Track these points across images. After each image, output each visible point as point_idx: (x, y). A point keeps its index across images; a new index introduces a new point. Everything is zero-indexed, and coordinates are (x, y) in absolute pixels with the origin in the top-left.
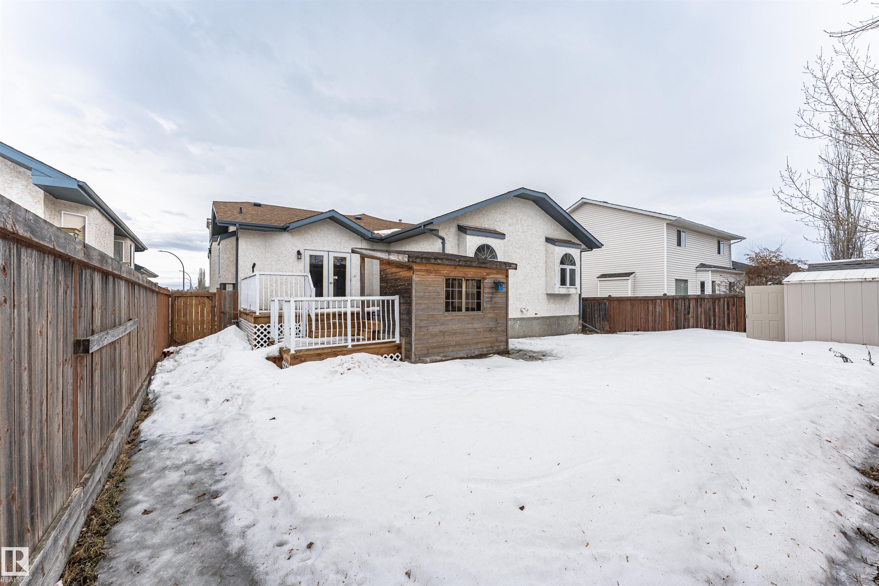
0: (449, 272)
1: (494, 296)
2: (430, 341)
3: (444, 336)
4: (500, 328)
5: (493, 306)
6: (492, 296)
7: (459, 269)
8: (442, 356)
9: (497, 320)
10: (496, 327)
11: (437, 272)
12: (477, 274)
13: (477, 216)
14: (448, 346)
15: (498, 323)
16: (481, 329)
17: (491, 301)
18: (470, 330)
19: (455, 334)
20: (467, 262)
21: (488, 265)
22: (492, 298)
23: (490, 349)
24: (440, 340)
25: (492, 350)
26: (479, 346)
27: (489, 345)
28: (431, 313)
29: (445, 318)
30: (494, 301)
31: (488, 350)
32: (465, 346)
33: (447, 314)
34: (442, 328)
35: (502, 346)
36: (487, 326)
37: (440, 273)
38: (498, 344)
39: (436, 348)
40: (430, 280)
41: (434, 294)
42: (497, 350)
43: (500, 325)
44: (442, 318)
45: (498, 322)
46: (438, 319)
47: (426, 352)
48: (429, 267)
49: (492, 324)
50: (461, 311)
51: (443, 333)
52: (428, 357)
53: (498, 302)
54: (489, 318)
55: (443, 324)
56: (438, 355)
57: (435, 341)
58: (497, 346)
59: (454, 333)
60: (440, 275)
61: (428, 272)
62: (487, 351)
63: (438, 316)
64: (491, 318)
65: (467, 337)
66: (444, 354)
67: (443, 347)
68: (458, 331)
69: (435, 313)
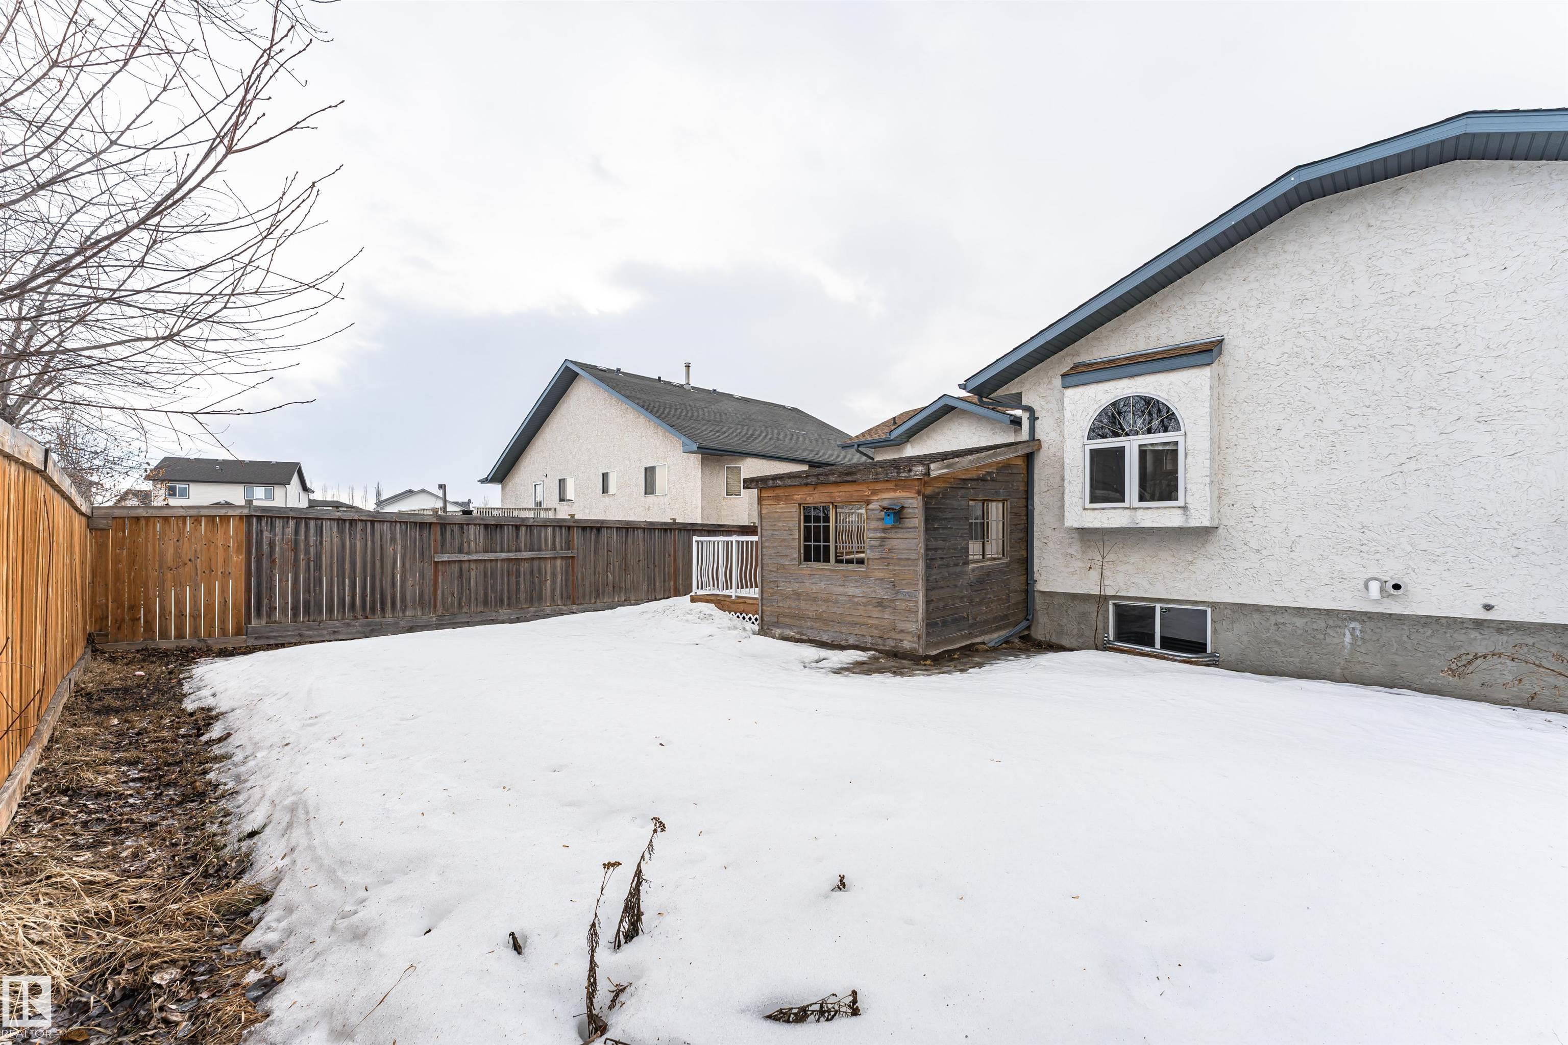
0: (805, 496)
1: (890, 535)
2: (781, 605)
3: (799, 599)
4: (903, 603)
5: (885, 555)
6: (883, 535)
7: (821, 489)
8: (796, 631)
9: (894, 586)
10: (894, 601)
11: (788, 499)
12: (851, 496)
13: (1143, 323)
14: (805, 618)
15: (898, 593)
16: (860, 599)
17: (881, 546)
18: (841, 598)
19: (815, 599)
20: (820, 477)
21: (858, 477)
22: (883, 539)
23: (880, 641)
24: (794, 606)
25: (884, 646)
26: (857, 630)
27: (876, 632)
28: (782, 562)
29: (800, 572)
30: (890, 547)
31: (874, 642)
32: (831, 623)
33: (804, 565)
34: (796, 586)
35: (905, 642)
36: (873, 595)
37: (793, 499)
38: (896, 636)
39: (789, 616)
40: (780, 511)
41: (785, 532)
42: (894, 647)
43: (900, 596)
44: (796, 572)
45: (897, 589)
46: (791, 572)
47: (775, 620)
48: (779, 492)
49: (883, 593)
50: (829, 561)
51: (798, 595)
52: (778, 627)
53: (897, 547)
54: (877, 579)
55: (797, 581)
56: (792, 630)
57: (786, 605)
58: (896, 640)
59: (813, 598)
60: (793, 502)
61: (777, 498)
62: (872, 644)
63: (790, 567)
64: (882, 580)
65: (835, 610)
66: (800, 630)
67: (798, 617)
68: (820, 596)
69: (787, 563)
